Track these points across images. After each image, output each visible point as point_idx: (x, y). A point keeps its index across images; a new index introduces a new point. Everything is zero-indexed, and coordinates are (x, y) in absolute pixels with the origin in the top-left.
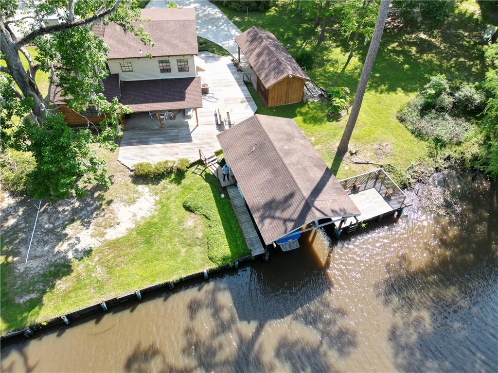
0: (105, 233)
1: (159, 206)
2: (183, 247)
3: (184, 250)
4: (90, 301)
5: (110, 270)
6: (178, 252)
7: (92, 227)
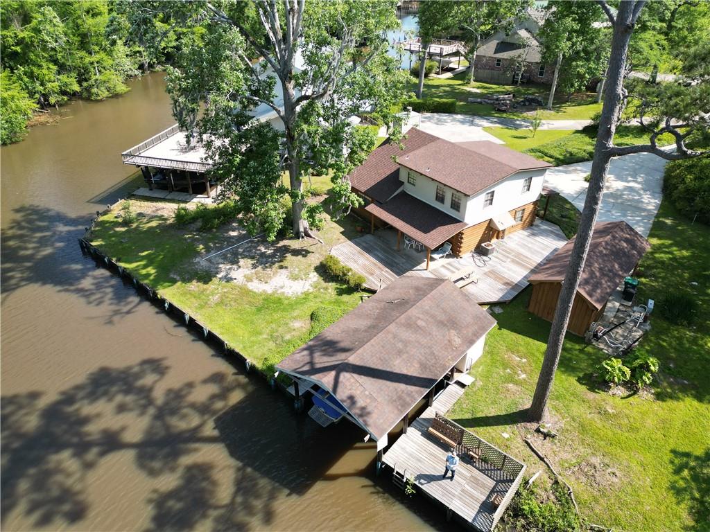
0: (252, 281)
1: (303, 296)
2: (268, 335)
3: (265, 336)
4: (187, 308)
5: (221, 303)
6: (261, 334)
7: (253, 271)
